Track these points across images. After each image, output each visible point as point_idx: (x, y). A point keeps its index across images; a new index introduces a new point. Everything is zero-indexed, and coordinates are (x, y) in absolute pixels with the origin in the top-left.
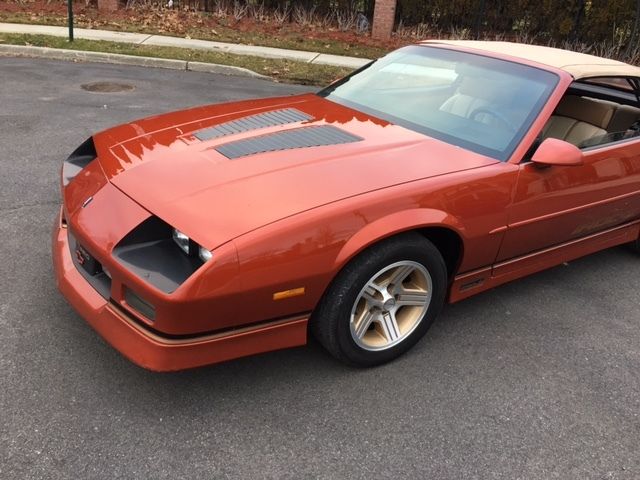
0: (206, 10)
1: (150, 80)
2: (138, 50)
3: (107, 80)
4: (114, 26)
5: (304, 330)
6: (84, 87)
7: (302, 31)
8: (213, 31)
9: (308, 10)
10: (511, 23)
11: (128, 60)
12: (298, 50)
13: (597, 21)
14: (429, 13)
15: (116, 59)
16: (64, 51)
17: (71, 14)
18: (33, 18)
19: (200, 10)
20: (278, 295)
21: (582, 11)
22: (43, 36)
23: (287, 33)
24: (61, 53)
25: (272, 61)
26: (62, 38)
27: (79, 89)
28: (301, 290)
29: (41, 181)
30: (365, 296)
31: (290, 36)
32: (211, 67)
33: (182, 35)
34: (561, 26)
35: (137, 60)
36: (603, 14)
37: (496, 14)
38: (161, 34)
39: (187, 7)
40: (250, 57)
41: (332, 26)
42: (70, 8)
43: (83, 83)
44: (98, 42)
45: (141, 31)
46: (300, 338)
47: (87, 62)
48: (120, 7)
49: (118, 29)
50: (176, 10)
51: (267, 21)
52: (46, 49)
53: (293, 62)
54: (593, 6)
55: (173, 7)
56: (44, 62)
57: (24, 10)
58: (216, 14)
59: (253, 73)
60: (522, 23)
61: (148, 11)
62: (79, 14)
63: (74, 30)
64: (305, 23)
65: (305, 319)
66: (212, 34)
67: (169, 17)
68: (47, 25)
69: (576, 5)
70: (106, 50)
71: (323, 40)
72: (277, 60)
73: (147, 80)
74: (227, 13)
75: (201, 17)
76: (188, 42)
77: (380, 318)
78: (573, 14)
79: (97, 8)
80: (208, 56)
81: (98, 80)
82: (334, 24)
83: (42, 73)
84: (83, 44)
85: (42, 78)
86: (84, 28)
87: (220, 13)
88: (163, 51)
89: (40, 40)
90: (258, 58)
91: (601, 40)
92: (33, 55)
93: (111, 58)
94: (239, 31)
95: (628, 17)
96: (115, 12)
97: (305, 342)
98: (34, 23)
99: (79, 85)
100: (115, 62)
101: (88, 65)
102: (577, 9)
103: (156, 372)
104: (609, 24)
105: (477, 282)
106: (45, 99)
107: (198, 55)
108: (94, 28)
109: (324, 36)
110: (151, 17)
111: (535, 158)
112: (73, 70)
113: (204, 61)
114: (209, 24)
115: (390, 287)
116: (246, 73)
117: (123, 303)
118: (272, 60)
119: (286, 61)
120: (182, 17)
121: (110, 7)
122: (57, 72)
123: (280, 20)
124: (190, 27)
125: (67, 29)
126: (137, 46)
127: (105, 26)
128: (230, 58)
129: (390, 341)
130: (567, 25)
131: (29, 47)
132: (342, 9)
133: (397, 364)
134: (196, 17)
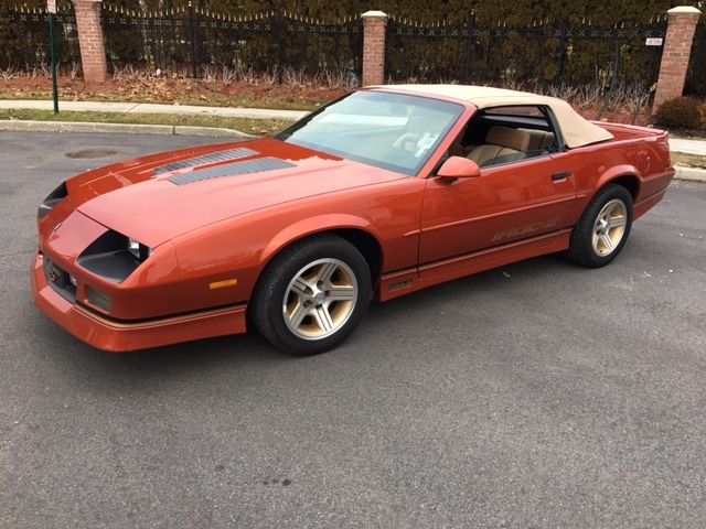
0: (195, 77)
1: (137, 146)
2: (125, 118)
3: (93, 147)
4: (100, 97)
5: (243, 319)
6: (69, 155)
7: (293, 92)
8: (202, 96)
9: (297, 70)
10: (498, 72)
11: (115, 128)
12: (287, 109)
13: (580, 64)
14: (417, 67)
15: (103, 127)
16: (49, 123)
17: (55, 87)
18: (18, 94)
19: (188, 77)
20: (214, 285)
21: (565, 56)
22: (28, 110)
23: (277, 95)
24: (46, 125)
25: (260, 122)
26: (47, 111)
27: (64, 158)
28: (234, 282)
29: (23, 235)
30: (295, 290)
31: (279, 98)
32: (199, 131)
33: (171, 102)
34: (546, 72)
35: (123, 128)
36: (585, 58)
37: (483, 64)
38: (148, 102)
39: (175, 75)
40: (239, 119)
41: (323, 85)
42: (55, 82)
43: (68, 152)
44: (83, 113)
45: (128, 101)
46: (240, 327)
47: (73, 132)
48: (107, 78)
49: (105, 100)
50: (165, 78)
51: (257, 84)
52: (30, 122)
53: (281, 121)
54: (574, 50)
55: (161, 75)
56: (28, 135)
57: (8, 86)
58: (204, 80)
59: (241, 134)
60: (508, 71)
61: (136, 80)
62: (64, 87)
63: (60, 103)
64: (295, 83)
65: (243, 308)
66: (201, 99)
67: (158, 86)
68: (32, 99)
69: (558, 50)
70: (92, 120)
71: (313, 99)
72: (266, 120)
73: (132, 145)
74: (217, 78)
75: (189, 83)
76: (177, 108)
77: (314, 312)
78: (556, 59)
79: (83, 80)
80: (196, 120)
81: (82, 148)
82: (325, 83)
83: (26, 145)
84: (69, 116)
85: (27, 149)
86: (71, 100)
87: (210, 79)
88: (151, 118)
89: (25, 115)
90: (247, 119)
91: (586, 83)
92: (18, 129)
93: (97, 127)
94: (228, 95)
95: (609, 59)
96: (101, 84)
97: (245, 330)
98: (18, 99)
99: (63, 153)
100: (100, 131)
101: (74, 135)
102: (559, 55)
103: (113, 353)
104: (592, 66)
105: (406, 283)
106: (30, 167)
107: (185, 120)
108: (80, 100)
109: (314, 95)
110: (138, 86)
111: (441, 172)
112: (58, 140)
113: (192, 125)
114: (198, 89)
115: (319, 284)
116: (234, 134)
117: (86, 301)
118: (260, 120)
119: (274, 120)
120: (171, 85)
121: (97, 80)
122: (43, 143)
123: (270, 82)
124: (178, 94)
125: (52, 103)
126: (123, 115)
127: (92, 97)
128: (218, 121)
129: (325, 332)
130: (551, 70)
131: (13, 121)
132: (330, 68)
133: (333, 352)
134: (185, 84)
